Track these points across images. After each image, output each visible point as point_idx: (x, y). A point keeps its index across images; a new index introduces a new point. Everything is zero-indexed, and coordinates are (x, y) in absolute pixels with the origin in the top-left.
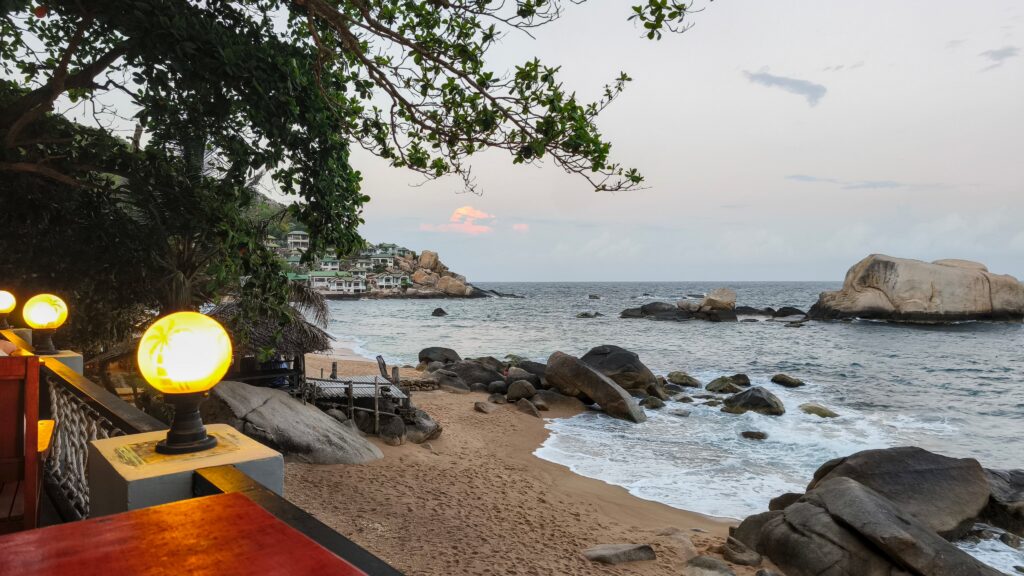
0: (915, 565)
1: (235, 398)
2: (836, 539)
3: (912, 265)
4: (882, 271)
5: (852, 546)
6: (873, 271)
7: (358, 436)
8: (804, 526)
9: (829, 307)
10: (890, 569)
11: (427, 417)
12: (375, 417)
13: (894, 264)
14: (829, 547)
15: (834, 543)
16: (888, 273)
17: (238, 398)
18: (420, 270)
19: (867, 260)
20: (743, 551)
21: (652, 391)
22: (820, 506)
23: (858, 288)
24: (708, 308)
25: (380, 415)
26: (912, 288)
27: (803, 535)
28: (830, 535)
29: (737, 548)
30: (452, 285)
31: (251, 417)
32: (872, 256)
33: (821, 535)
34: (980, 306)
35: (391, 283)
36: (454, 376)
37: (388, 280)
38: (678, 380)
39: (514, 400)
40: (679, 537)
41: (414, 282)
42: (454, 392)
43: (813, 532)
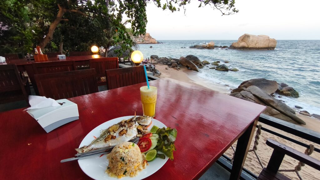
3: (253, 36)
5: (257, 100)
8: (246, 96)
9: (234, 46)
11: (158, 71)
13: (249, 36)
15: (253, 100)
18: (146, 37)
21: (201, 65)
22: (249, 92)
23: (241, 42)
26: (253, 42)
30: (153, 41)
32: (245, 34)
34: (266, 46)
35: (140, 40)
36: (160, 62)
37: (139, 40)
38: (205, 62)
39: (173, 67)
42: (161, 65)
43: (248, 98)
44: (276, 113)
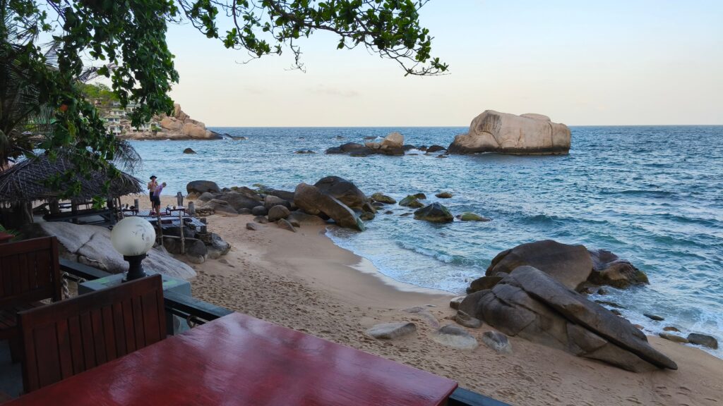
0: (585, 321)
1: (64, 236)
2: (531, 307)
3: (510, 117)
4: (492, 121)
5: (541, 311)
6: (487, 121)
7: (172, 258)
8: (510, 300)
9: (461, 145)
10: (566, 323)
11: (220, 239)
12: (181, 242)
13: (499, 117)
14: (527, 313)
15: (530, 310)
16: (496, 122)
17: (68, 236)
18: (166, 118)
19: (483, 114)
20: (469, 319)
21: (367, 208)
22: (517, 286)
23: (478, 132)
24: (385, 147)
25: (186, 241)
26: (509, 132)
27: (510, 306)
28: (527, 305)
29: (465, 317)
30: (195, 131)
31: (83, 251)
32: (487, 111)
33: (522, 306)
36: (226, 204)
38: (380, 199)
39: (274, 220)
40: (425, 313)
41: (163, 127)
42: (226, 216)
43: (516, 304)
44: (597, 346)
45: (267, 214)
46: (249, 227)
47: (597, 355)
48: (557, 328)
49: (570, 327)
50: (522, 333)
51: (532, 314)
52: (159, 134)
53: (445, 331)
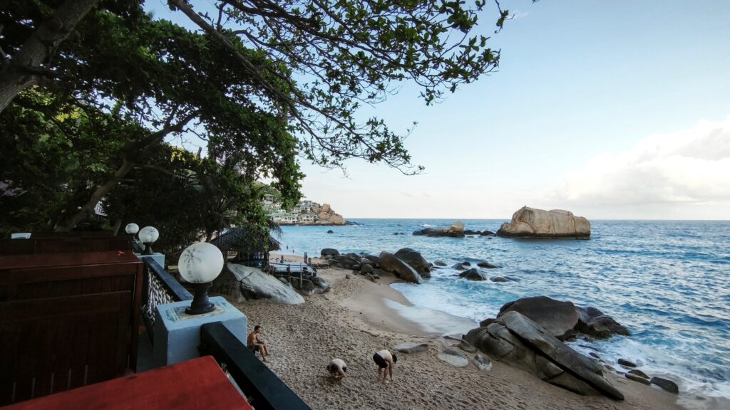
1: (237, 272)
3: (540, 212)
4: (528, 214)
5: (518, 344)
6: (524, 214)
7: (293, 290)
10: (535, 354)
12: (300, 281)
13: (533, 211)
14: (507, 344)
15: (509, 342)
16: (531, 215)
17: (239, 272)
18: (322, 212)
19: (521, 210)
20: (468, 346)
21: (426, 270)
22: (503, 325)
25: (303, 281)
27: (496, 338)
28: (508, 339)
29: (466, 344)
31: (245, 281)
33: (504, 339)
34: (572, 231)
36: (337, 262)
37: (307, 217)
39: (364, 274)
40: (439, 340)
41: (319, 218)
42: (336, 269)
43: (500, 337)
44: (556, 373)
45: (359, 270)
46: (347, 277)
47: (556, 380)
48: (529, 358)
49: (539, 358)
50: (503, 360)
51: (510, 345)
52: (317, 222)
53: (448, 352)
